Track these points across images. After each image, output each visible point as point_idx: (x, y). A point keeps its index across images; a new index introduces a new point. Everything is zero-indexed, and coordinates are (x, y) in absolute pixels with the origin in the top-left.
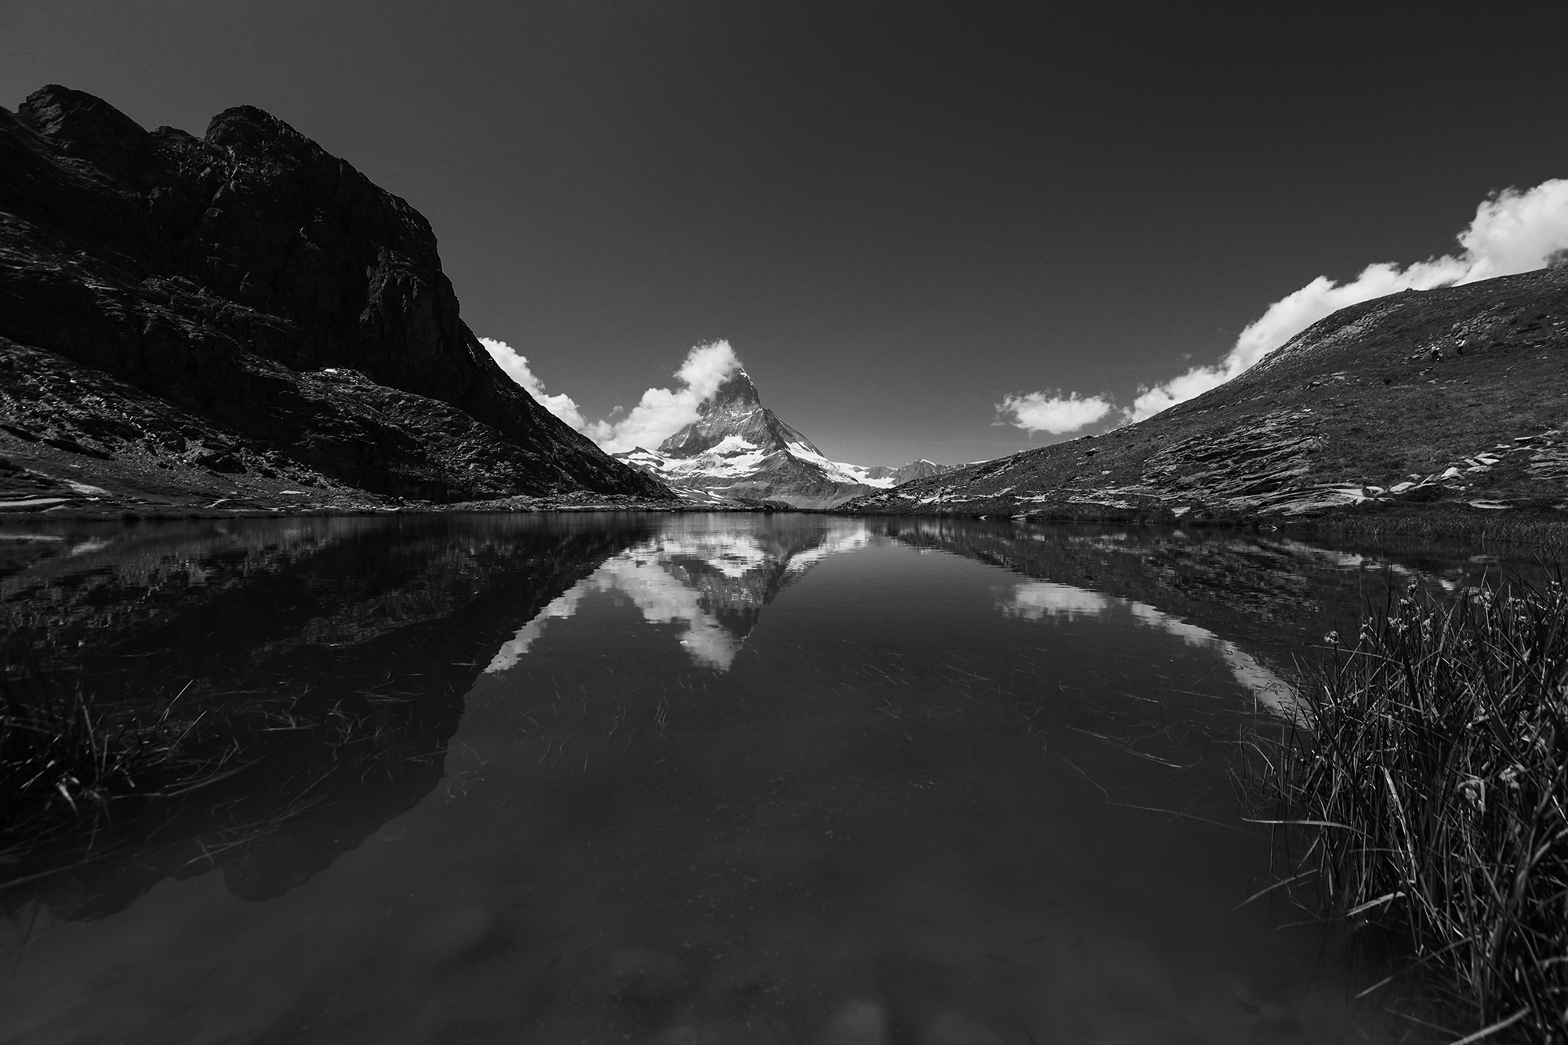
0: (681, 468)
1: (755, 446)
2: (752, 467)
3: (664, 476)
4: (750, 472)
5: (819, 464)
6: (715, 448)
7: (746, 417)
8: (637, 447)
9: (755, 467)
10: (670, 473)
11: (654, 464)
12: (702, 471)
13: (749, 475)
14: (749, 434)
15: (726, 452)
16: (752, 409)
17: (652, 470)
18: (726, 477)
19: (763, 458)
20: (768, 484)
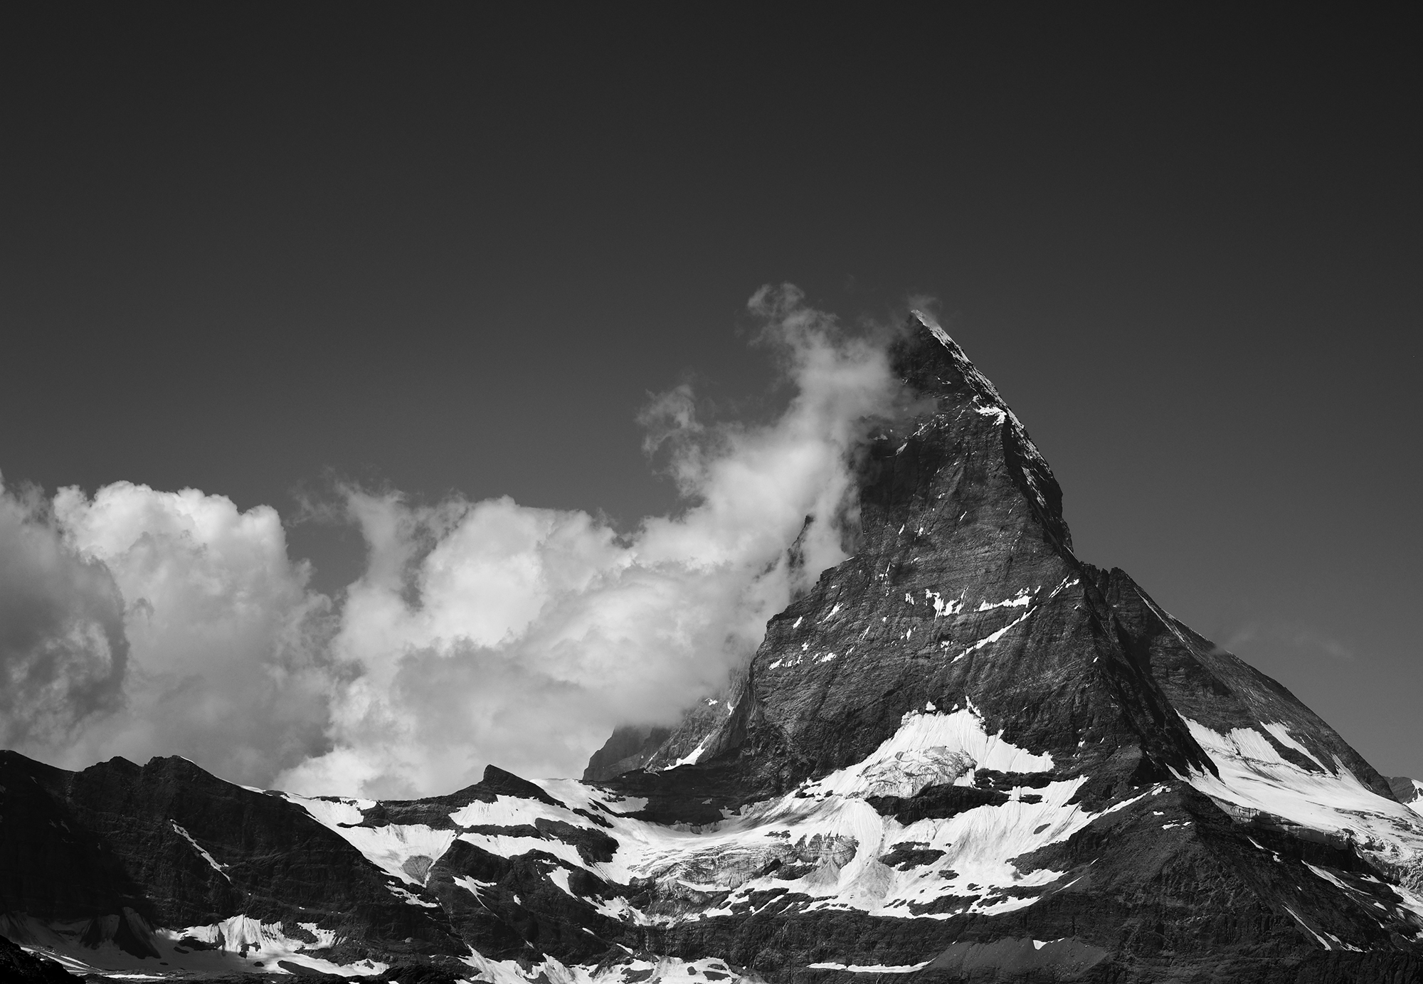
0: (696, 869)
1: (1044, 763)
2: (1026, 863)
3: (614, 909)
4: (1021, 893)
5: (1362, 839)
6: (857, 768)
7: (1002, 617)
8: (492, 772)
9: (1043, 866)
10: (641, 894)
11: (571, 854)
12: (795, 886)
13: (1014, 904)
14: (1014, 704)
15: (905, 791)
16: (1030, 582)
17: (560, 879)
18: (904, 913)
19: (1082, 819)
20: (1101, 955)
